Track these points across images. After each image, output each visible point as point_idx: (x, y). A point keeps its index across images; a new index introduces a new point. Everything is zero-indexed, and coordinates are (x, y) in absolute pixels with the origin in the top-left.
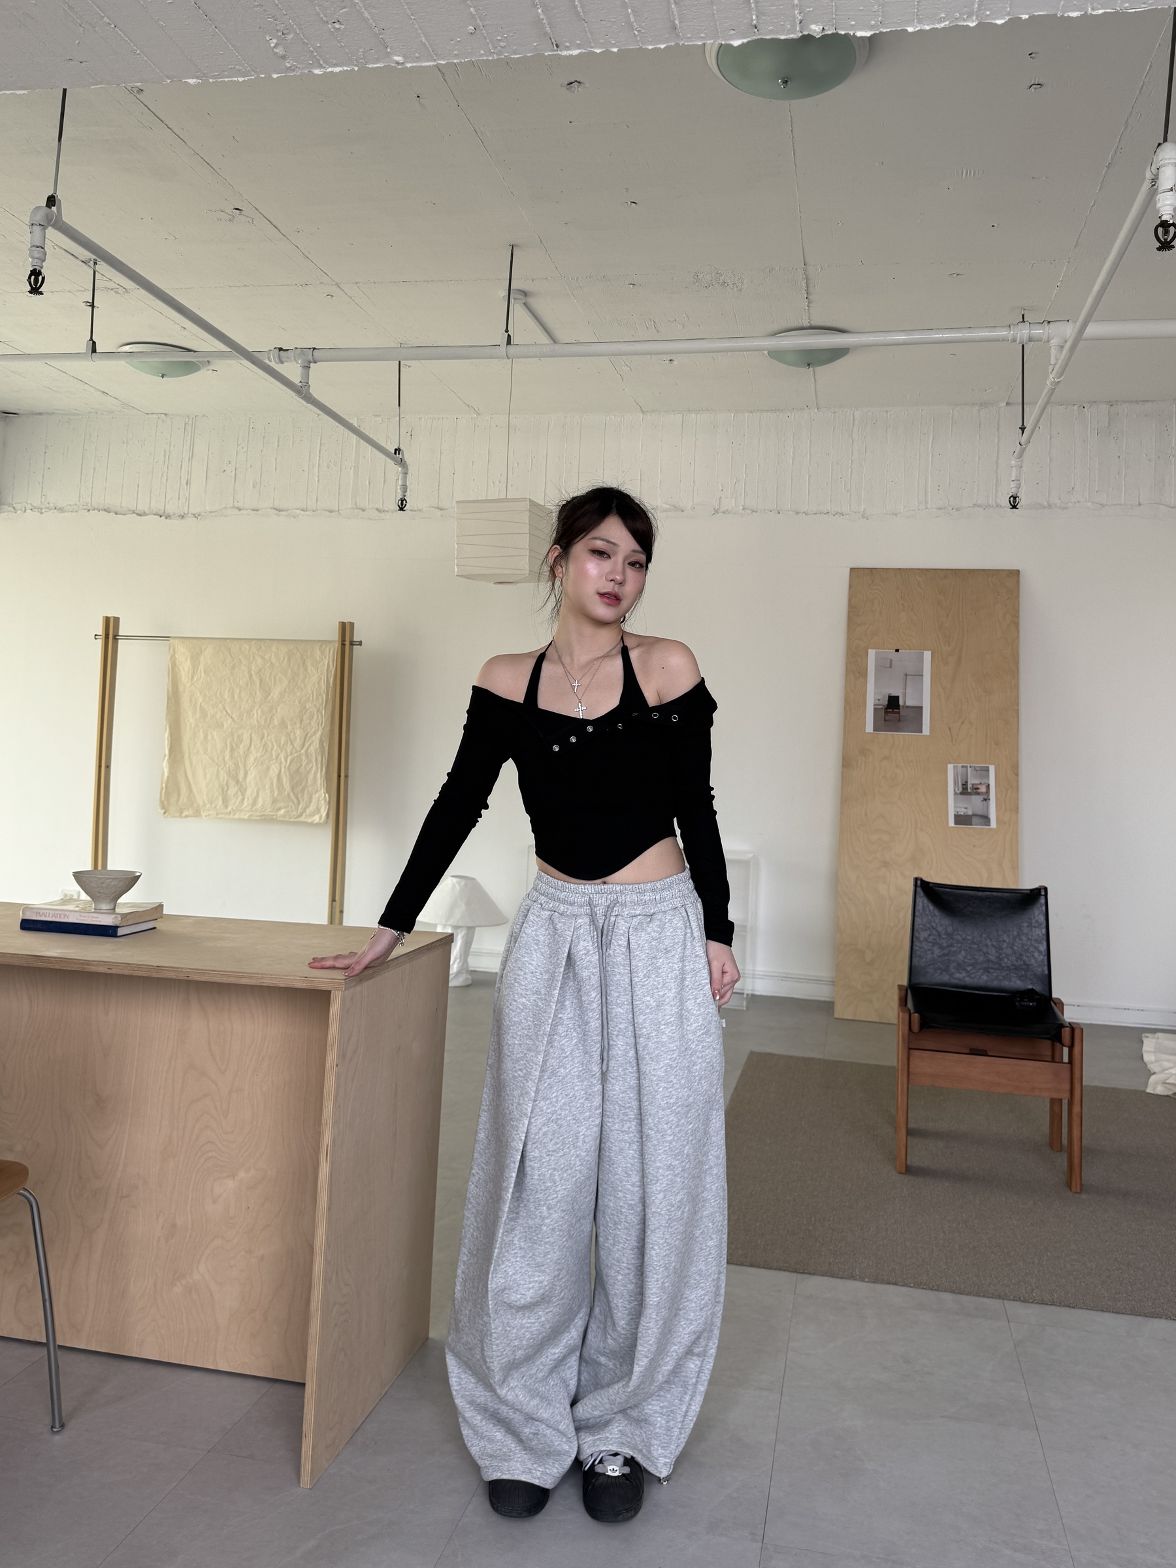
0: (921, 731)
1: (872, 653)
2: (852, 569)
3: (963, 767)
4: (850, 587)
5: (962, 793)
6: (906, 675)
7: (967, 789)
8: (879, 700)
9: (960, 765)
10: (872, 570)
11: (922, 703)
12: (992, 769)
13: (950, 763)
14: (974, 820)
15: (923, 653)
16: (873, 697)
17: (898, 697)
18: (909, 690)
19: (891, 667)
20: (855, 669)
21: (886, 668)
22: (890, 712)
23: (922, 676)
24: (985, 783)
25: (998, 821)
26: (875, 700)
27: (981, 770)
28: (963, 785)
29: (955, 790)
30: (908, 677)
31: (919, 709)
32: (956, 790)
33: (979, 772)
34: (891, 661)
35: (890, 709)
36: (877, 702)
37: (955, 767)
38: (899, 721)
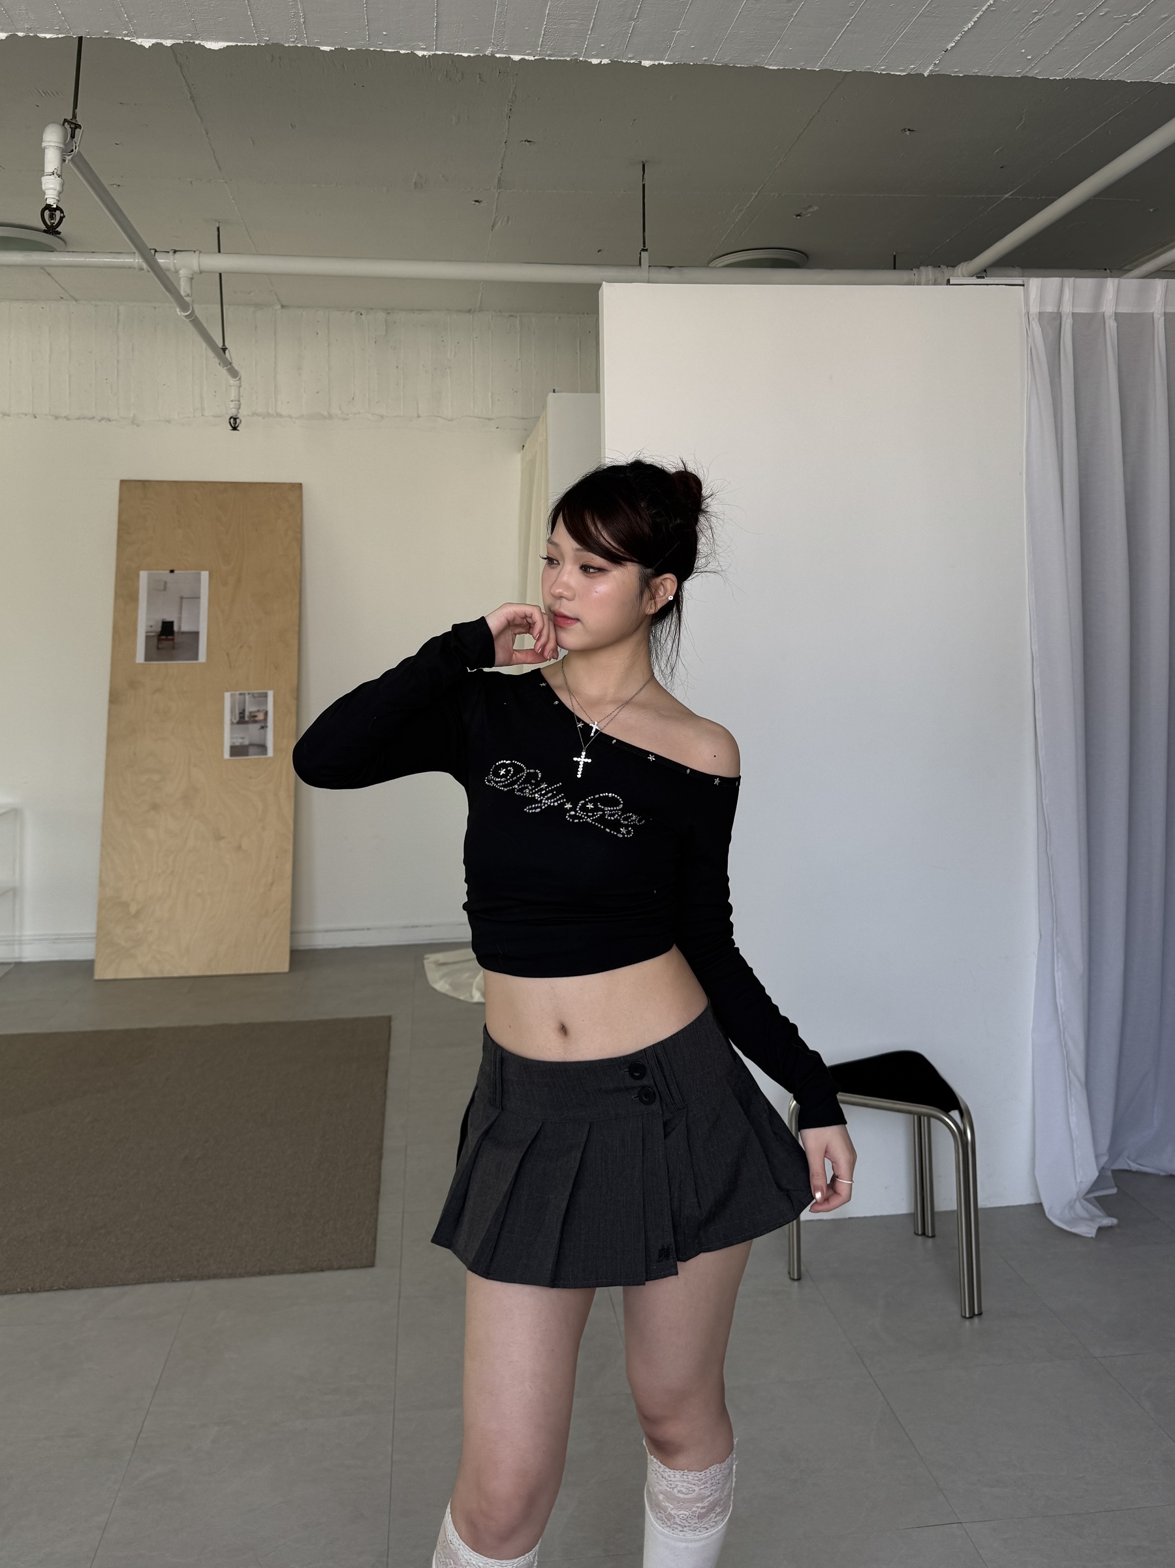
0: (196, 658)
1: (143, 575)
2: (122, 482)
3: (240, 694)
4: (120, 501)
5: (239, 723)
6: (182, 598)
7: (244, 717)
8: (151, 627)
9: (238, 693)
10: (144, 483)
11: (198, 627)
12: (271, 694)
13: (227, 691)
14: (251, 750)
15: (200, 574)
16: (144, 623)
17: (171, 623)
18: (185, 615)
19: (165, 589)
20: (125, 593)
21: (160, 590)
22: (163, 640)
23: (199, 598)
24: (262, 710)
25: (275, 750)
26: (147, 626)
27: (259, 697)
28: (240, 713)
29: (231, 720)
30: (184, 600)
31: (196, 634)
32: (233, 719)
33: (257, 699)
34: (166, 583)
35: (164, 635)
36: (150, 629)
37: (232, 695)
38: (174, 648)
